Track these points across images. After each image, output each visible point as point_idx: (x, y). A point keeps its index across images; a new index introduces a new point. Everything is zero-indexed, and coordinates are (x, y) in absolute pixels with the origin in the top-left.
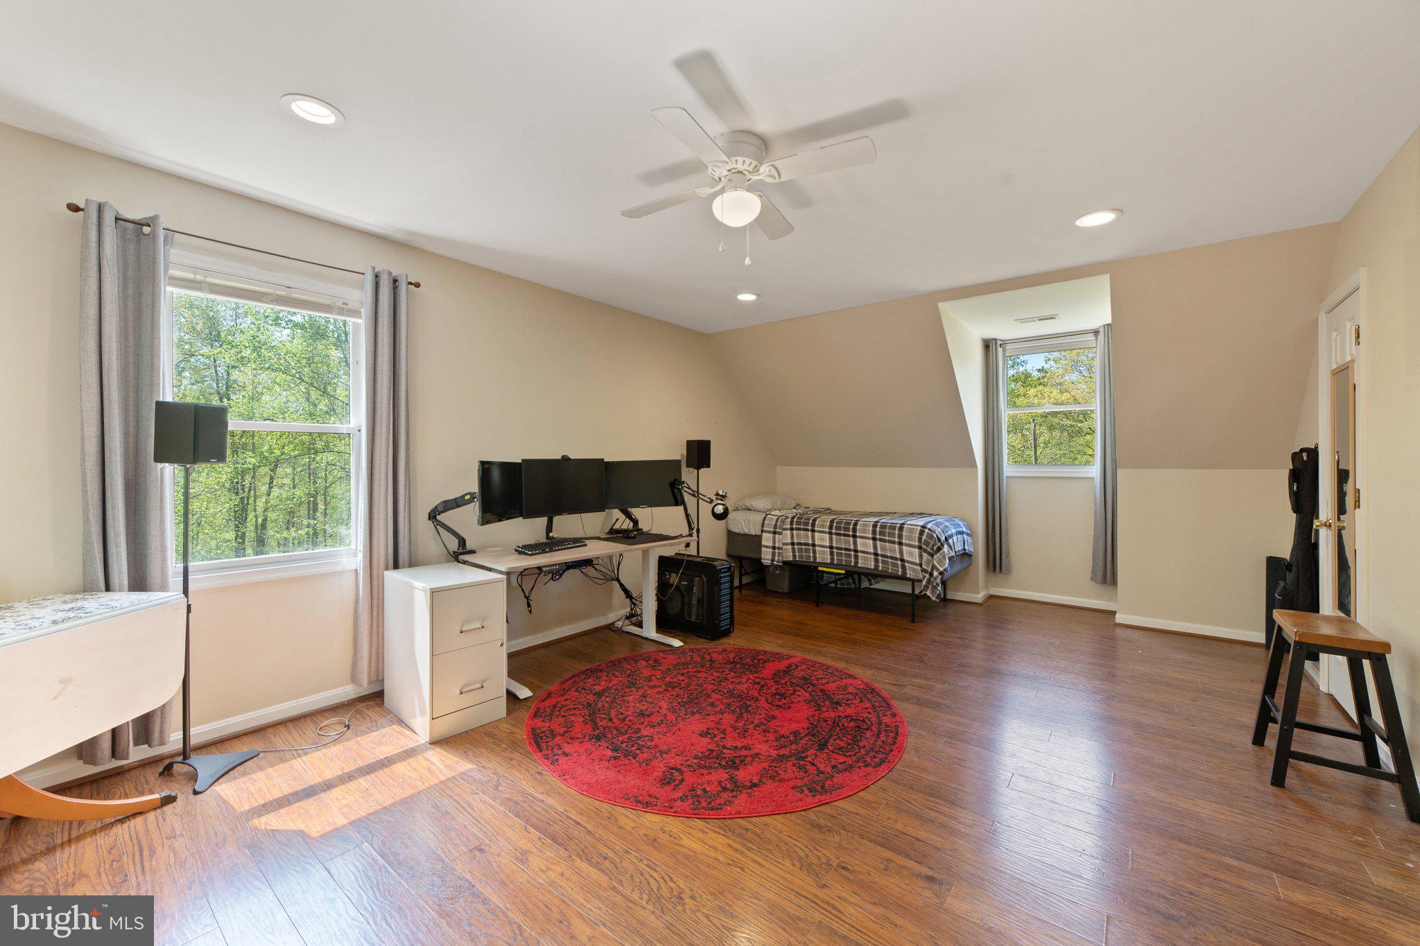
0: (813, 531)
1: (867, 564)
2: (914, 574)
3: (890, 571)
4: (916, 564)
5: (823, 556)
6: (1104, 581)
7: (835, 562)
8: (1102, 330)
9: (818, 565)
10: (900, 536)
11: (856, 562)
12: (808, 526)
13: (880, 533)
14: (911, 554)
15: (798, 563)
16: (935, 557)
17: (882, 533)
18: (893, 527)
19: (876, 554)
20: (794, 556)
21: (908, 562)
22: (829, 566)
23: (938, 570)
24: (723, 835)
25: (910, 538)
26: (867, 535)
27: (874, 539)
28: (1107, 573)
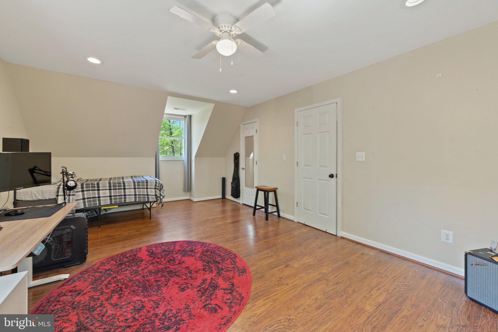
0: (98, 190)
1: (131, 200)
2: (153, 199)
3: (142, 201)
4: (153, 195)
5: (105, 201)
6: (188, 191)
7: (113, 203)
8: (187, 116)
9: (102, 206)
10: (147, 185)
11: (125, 200)
12: (95, 188)
13: (137, 185)
14: (152, 192)
15: (89, 208)
16: (161, 191)
17: (138, 185)
18: (143, 182)
19: (135, 195)
20: (85, 205)
21: (150, 195)
22: (110, 205)
23: (162, 196)
24: (258, 300)
25: (151, 185)
26: (131, 187)
27: (135, 188)
28: (188, 188)
